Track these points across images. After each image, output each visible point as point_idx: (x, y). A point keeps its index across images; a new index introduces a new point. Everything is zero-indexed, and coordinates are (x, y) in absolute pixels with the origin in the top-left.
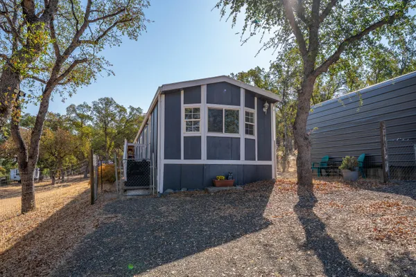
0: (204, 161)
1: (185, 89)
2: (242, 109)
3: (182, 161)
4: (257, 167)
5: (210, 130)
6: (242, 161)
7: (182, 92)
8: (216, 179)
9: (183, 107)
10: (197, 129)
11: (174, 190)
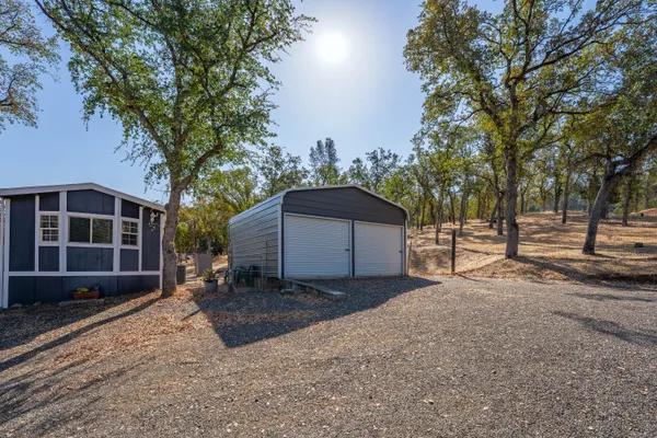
0: (63, 272)
1: (41, 195)
2: (117, 220)
3: (37, 273)
4: (140, 278)
5: (72, 239)
6: (116, 272)
7: (37, 198)
8: (76, 291)
9: (38, 214)
10: (55, 239)
11: (24, 304)
